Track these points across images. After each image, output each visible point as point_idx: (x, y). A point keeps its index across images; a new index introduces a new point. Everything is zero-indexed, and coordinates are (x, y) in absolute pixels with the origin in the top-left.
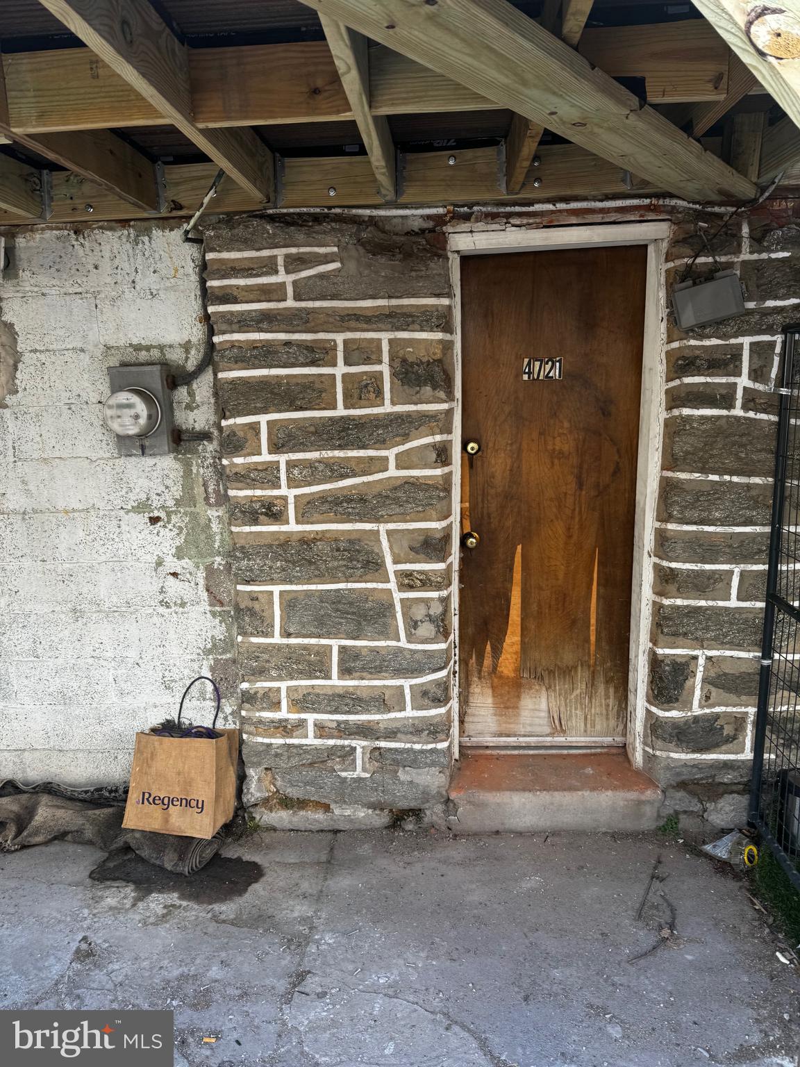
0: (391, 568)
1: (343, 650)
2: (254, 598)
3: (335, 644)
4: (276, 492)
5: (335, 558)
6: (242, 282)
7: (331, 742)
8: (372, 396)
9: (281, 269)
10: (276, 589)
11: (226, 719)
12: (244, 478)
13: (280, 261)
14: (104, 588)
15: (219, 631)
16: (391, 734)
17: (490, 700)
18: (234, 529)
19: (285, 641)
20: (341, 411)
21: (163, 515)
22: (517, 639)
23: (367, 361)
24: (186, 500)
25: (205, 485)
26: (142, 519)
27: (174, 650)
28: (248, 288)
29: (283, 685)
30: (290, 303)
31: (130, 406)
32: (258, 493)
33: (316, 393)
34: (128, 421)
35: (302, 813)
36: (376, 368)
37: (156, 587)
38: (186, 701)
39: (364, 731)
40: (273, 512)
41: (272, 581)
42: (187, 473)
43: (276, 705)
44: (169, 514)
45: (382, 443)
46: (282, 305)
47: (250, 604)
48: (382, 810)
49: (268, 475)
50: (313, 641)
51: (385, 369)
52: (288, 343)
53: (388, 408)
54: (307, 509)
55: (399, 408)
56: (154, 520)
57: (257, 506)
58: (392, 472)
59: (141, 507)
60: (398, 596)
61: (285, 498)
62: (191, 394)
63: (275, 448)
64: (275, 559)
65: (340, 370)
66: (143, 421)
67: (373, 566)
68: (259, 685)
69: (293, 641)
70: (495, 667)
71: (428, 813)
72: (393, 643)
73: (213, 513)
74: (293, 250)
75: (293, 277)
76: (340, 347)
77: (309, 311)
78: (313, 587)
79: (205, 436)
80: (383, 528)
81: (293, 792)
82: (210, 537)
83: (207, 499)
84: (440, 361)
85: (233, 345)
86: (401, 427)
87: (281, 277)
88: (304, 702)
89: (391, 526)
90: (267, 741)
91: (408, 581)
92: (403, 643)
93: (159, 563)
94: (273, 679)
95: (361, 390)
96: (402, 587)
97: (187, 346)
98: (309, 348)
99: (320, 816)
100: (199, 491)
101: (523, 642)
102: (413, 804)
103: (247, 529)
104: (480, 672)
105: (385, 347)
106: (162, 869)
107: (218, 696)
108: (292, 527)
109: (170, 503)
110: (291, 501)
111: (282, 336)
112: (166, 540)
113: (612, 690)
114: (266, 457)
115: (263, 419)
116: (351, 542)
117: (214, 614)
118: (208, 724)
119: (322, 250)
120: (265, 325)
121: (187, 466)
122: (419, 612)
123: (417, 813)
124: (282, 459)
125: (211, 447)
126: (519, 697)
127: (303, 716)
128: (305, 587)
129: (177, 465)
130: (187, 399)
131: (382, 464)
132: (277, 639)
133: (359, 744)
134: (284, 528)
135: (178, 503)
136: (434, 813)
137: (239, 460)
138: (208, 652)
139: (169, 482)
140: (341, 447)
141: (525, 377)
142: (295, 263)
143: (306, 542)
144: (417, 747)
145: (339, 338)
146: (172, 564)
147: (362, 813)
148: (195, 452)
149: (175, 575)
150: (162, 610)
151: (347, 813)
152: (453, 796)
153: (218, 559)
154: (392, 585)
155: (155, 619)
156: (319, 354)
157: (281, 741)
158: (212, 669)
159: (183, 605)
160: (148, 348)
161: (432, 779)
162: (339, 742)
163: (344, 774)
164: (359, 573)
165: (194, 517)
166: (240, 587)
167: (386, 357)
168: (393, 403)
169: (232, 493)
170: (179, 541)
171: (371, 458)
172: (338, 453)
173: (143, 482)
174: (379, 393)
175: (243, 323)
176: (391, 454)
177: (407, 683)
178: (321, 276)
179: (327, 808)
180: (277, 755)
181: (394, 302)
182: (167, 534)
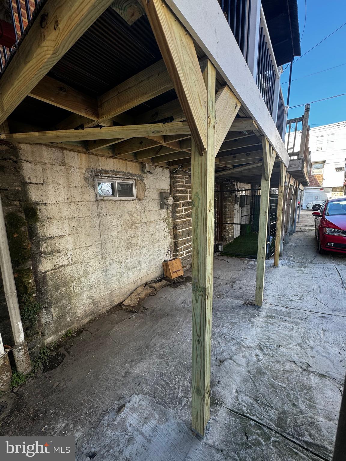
1: (188, 239)
5: (187, 224)
7: (186, 255)
10: (182, 230)
12: (179, 212)
13: (184, 177)
14: (157, 237)
15: (171, 241)
18: (178, 221)
19: (182, 239)
20: (188, 201)
21: (165, 220)
24: (167, 217)
26: (162, 221)
27: (165, 246)
28: (181, 181)
29: (182, 247)
30: (185, 184)
31: (171, 199)
32: (181, 214)
33: (186, 198)
35: (184, 269)
37: (163, 234)
39: (189, 252)
40: (182, 217)
43: (181, 251)
47: (179, 233)
49: (182, 211)
50: (185, 238)
57: (180, 216)
59: (162, 219)
63: (183, 206)
65: (188, 194)
73: (171, 219)
78: (185, 229)
81: (183, 265)
82: (170, 224)
83: (170, 216)
87: (184, 180)
88: (184, 249)
93: (164, 229)
97: (168, 190)
98: (186, 191)
103: (180, 220)
110: (184, 215)
111: (184, 189)
114: (182, 208)
115: (182, 202)
116: (189, 221)
117: (171, 238)
121: (168, 211)
124: (184, 208)
127: (184, 252)
133: (189, 254)
134: (183, 220)
137: (179, 209)
138: (169, 245)
139: (165, 214)
145: (189, 190)
146: (166, 229)
147: (189, 266)
148: (169, 208)
150: (164, 239)
153: (171, 227)
155: (163, 241)
157: (181, 257)
159: (167, 237)
164: (189, 226)
165: (168, 220)
169: (177, 214)
170: (167, 225)
173: (162, 214)
175: (180, 186)
182: (165, 224)
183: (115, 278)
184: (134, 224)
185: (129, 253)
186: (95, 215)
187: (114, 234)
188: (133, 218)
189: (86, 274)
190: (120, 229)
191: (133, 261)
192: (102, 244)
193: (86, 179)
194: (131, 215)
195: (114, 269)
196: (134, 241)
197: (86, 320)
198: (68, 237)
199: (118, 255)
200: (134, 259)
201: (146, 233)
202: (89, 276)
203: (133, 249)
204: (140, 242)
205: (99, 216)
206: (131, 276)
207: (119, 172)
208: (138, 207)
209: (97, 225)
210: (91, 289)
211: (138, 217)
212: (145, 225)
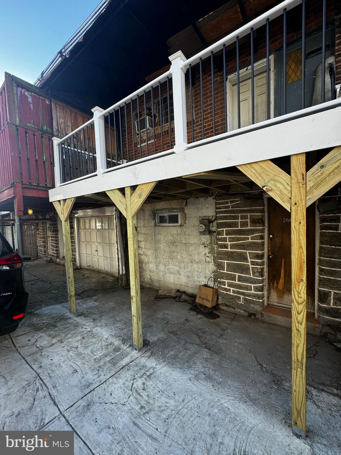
0: (249, 260)
1: (239, 276)
2: (221, 263)
3: (237, 274)
4: (226, 243)
5: (237, 257)
6: (222, 206)
7: (236, 295)
8: (246, 225)
9: (229, 203)
10: (226, 262)
11: (216, 286)
12: (221, 240)
13: (229, 202)
14: (196, 258)
15: (215, 269)
16: (249, 296)
17: (276, 294)
18: (219, 249)
19: (227, 272)
20: (239, 228)
21: (207, 246)
22: (283, 281)
23: (245, 219)
24: (211, 243)
25: (214, 241)
26: (203, 246)
28: (223, 207)
29: (226, 281)
30: (231, 209)
31: (202, 227)
32: (223, 243)
33: (235, 225)
34: (201, 229)
35: (229, 308)
36: (247, 220)
37: (205, 259)
38: (209, 281)
39: (243, 294)
40: (226, 246)
41: (225, 260)
42: (211, 238)
43: (225, 285)
44: (208, 246)
45: (248, 235)
46: (229, 209)
47: (221, 264)
48: (247, 312)
49: (225, 240)
50: (233, 273)
51: (249, 220)
52: (230, 216)
53: (249, 228)
54: (232, 247)
55: (251, 228)
56: (205, 246)
57: (223, 245)
58: (250, 240)
59: (203, 244)
60: (251, 266)
61: (228, 244)
62: (213, 224)
63: (226, 235)
64: (225, 256)
65: (240, 220)
66: (204, 229)
67: (246, 259)
68: (222, 280)
69: (228, 272)
70: (277, 287)
71: (257, 315)
72: (249, 276)
73: (215, 246)
74: (231, 200)
75: (231, 204)
76: (240, 216)
77: (234, 210)
78: (233, 262)
79: (215, 232)
80: (247, 251)
81: (227, 303)
82: (214, 251)
83: (214, 243)
84: (261, 219)
85: (220, 216)
86: (252, 232)
87: (229, 204)
88: (230, 285)
89: (249, 251)
90: (223, 292)
91: (253, 263)
92: (252, 276)
93: (205, 254)
94: (224, 279)
95: (244, 224)
96: (252, 264)
97: (213, 216)
98: (234, 216)
99: (233, 310)
100: (213, 242)
101: (284, 282)
102: (253, 312)
103: (221, 249)
104: (273, 287)
105: (249, 216)
106: (201, 311)
107: (214, 281)
108: (229, 250)
109: (208, 244)
110: (229, 245)
111: (229, 215)
112: (207, 250)
113: (310, 298)
114: (225, 236)
115: (225, 229)
116: (241, 254)
117: (214, 265)
118: (212, 286)
119: (237, 199)
120: (226, 213)
122: (256, 270)
123: (255, 315)
124: (228, 237)
125: (216, 234)
126: (283, 295)
127: (230, 288)
128: (231, 262)
129: (209, 237)
130: (212, 225)
131: (248, 239)
132: (225, 271)
133: (242, 296)
134: (228, 250)
135: (209, 244)
136: (259, 316)
137: (220, 237)
139: (208, 240)
140: (239, 235)
141: (284, 222)
142: (231, 202)
143: (232, 253)
144: (255, 300)
145: (240, 215)
146: (207, 254)
147: (242, 312)
148: (213, 235)
149: (208, 257)
150: (205, 263)
151: (239, 311)
152: (263, 313)
153: (216, 255)
154: (250, 264)
155: (204, 265)
156: (236, 218)
157: (225, 292)
158: (214, 276)
159: (209, 263)
160: (206, 217)
161: (258, 308)
162: (238, 295)
163: (238, 302)
164: (242, 260)
165: (212, 246)
166: (219, 260)
167: (249, 218)
168: (250, 227)
169: (218, 242)
170: (209, 251)
171: (245, 237)
172: (238, 236)
173: (204, 240)
174: (247, 225)
175: (222, 212)
176: (250, 237)
177: (253, 285)
178: (237, 204)
179: (234, 309)
180: (225, 295)
181: (251, 208)
182: (207, 249)
183: (162, 273)
184: (175, 242)
185: (170, 262)
186: (153, 234)
187: (162, 246)
188: (174, 238)
189: (148, 263)
190: (165, 244)
191: (173, 268)
192: (156, 250)
193: (150, 215)
194: (173, 236)
195: (162, 268)
196: (175, 254)
197: (148, 286)
198: (143, 242)
199: (163, 260)
200: (175, 267)
201: (185, 252)
202: (150, 264)
203: (174, 260)
204: (179, 257)
205: (155, 234)
206: (172, 278)
207: (166, 209)
208: (179, 231)
209: (154, 239)
210: (150, 271)
211: (179, 239)
212: (184, 246)
